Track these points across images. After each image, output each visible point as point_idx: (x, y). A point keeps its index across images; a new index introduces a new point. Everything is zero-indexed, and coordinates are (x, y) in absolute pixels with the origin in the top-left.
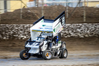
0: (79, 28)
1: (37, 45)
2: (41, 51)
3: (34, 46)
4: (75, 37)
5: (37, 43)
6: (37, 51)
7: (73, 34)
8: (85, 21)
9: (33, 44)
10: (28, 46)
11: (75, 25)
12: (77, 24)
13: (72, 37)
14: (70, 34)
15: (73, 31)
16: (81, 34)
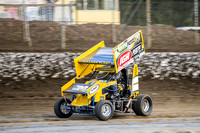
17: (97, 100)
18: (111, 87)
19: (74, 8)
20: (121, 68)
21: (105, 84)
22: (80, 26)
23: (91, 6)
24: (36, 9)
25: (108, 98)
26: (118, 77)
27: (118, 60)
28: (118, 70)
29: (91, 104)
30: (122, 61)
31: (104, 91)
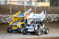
0: (8, 17)
1: (32, 27)
2: (34, 30)
3: (31, 27)
4: (5, 23)
5: (32, 26)
6: (33, 30)
7: (3, 21)
8: (11, 13)
9: (30, 26)
10: (27, 27)
11: (5, 15)
12: (6, 15)
13: (3, 23)
14: (2, 21)
15: (4, 19)
16: (8, 21)
17: (19, 27)
18: (23, 24)
19: (37, 2)
20: (26, 19)
21: (21, 23)
22: (40, 7)
23: (42, 1)
24: (27, 2)
25: (22, 27)
26: (25, 21)
27: (25, 16)
28: (25, 19)
29: (18, 29)
30: (26, 17)
31: (21, 25)
